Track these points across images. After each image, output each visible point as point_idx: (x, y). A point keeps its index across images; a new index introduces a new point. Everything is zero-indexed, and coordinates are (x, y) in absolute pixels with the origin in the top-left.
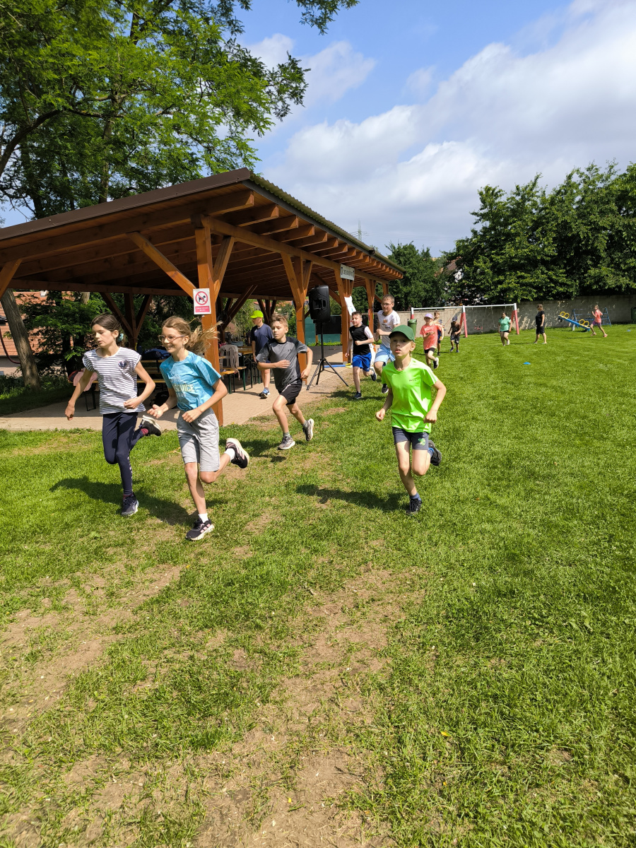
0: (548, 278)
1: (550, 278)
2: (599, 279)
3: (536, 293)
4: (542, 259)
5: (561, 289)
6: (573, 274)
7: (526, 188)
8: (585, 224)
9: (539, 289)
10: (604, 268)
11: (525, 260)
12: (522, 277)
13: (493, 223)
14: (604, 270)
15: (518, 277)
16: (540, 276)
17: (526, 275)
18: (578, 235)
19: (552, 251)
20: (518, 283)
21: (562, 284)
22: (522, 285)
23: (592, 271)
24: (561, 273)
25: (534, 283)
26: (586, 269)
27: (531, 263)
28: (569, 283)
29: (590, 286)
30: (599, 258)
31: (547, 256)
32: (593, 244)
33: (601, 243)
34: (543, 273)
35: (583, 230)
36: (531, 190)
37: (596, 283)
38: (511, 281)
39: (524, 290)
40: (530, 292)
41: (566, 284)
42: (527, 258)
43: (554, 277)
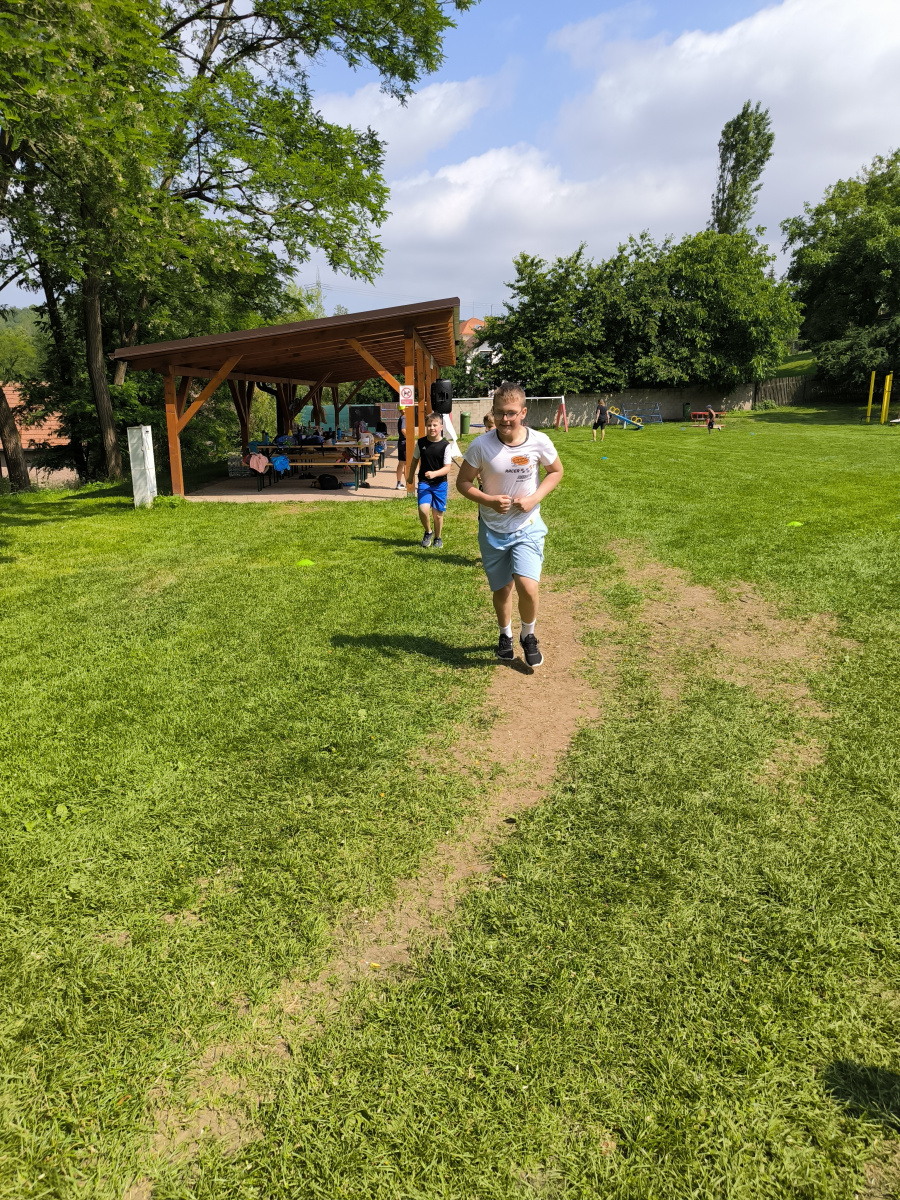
0: (596, 367)
1: (597, 367)
2: (650, 370)
3: (582, 384)
4: (590, 345)
5: (610, 381)
6: (622, 362)
7: (570, 260)
8: (636, 307)
9: (586, 379)
10: (655, 357)
11: (570, 344)
12: (568, 365)
13: (533, 298)
14: (655, 359)
15: (564, 365)
16: (586, 364)
17: (572, 363)
18: (628, 319)
19: (598, 335)
20: (563, 372)
21: (610, 375)
22: (568, 374)
23: (644, 361)
24: (609, 362)
25: (582, 371)
26: (637, 358)
27: (577, 349)
28: (618, 373)
29: (640, 378)
30: (650, 345)
31: (594, 341)
32: (643, 329)
33: (652, 330)
34: (590, 361)
35: (634, 314)
36: (576, 262)
37: (648, 374)
38: (556, 370)
39: (571, 380)
40: (576, 382)
41: (614, 374)
42: (573, 343)
43: (602, 366)
